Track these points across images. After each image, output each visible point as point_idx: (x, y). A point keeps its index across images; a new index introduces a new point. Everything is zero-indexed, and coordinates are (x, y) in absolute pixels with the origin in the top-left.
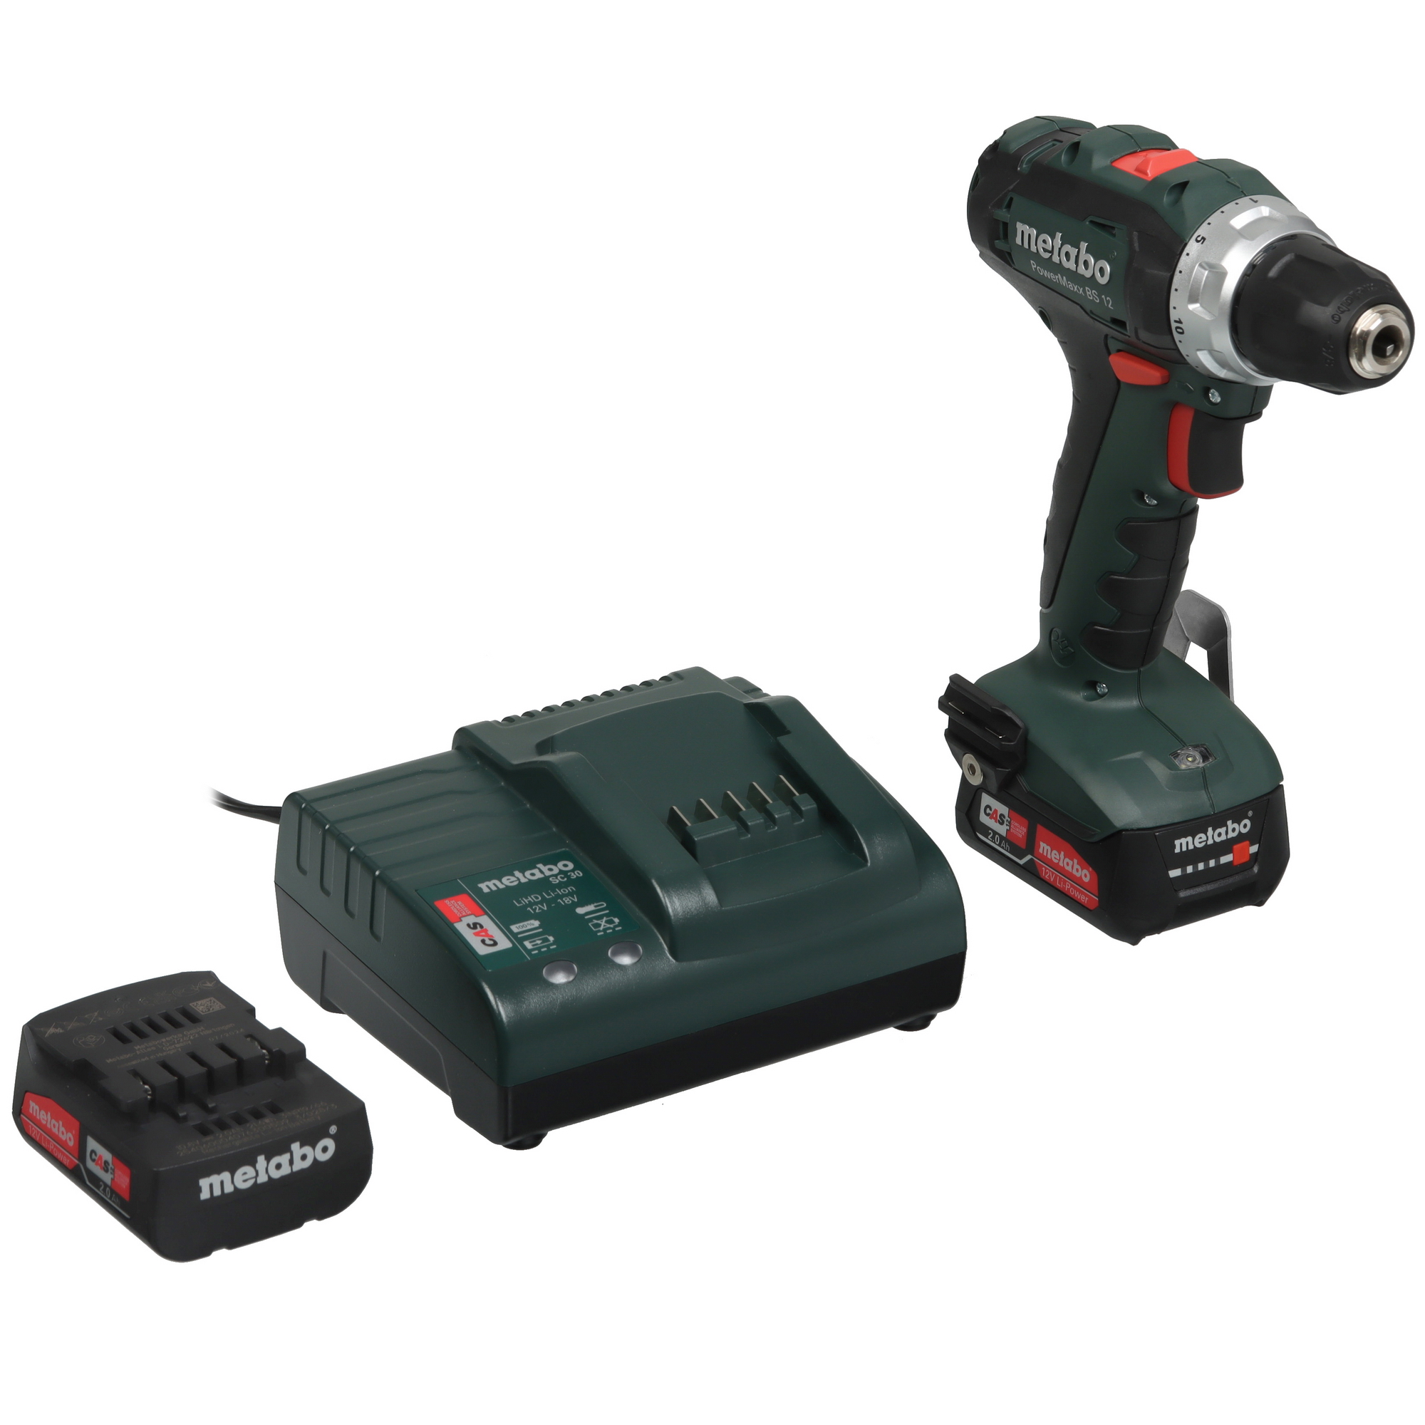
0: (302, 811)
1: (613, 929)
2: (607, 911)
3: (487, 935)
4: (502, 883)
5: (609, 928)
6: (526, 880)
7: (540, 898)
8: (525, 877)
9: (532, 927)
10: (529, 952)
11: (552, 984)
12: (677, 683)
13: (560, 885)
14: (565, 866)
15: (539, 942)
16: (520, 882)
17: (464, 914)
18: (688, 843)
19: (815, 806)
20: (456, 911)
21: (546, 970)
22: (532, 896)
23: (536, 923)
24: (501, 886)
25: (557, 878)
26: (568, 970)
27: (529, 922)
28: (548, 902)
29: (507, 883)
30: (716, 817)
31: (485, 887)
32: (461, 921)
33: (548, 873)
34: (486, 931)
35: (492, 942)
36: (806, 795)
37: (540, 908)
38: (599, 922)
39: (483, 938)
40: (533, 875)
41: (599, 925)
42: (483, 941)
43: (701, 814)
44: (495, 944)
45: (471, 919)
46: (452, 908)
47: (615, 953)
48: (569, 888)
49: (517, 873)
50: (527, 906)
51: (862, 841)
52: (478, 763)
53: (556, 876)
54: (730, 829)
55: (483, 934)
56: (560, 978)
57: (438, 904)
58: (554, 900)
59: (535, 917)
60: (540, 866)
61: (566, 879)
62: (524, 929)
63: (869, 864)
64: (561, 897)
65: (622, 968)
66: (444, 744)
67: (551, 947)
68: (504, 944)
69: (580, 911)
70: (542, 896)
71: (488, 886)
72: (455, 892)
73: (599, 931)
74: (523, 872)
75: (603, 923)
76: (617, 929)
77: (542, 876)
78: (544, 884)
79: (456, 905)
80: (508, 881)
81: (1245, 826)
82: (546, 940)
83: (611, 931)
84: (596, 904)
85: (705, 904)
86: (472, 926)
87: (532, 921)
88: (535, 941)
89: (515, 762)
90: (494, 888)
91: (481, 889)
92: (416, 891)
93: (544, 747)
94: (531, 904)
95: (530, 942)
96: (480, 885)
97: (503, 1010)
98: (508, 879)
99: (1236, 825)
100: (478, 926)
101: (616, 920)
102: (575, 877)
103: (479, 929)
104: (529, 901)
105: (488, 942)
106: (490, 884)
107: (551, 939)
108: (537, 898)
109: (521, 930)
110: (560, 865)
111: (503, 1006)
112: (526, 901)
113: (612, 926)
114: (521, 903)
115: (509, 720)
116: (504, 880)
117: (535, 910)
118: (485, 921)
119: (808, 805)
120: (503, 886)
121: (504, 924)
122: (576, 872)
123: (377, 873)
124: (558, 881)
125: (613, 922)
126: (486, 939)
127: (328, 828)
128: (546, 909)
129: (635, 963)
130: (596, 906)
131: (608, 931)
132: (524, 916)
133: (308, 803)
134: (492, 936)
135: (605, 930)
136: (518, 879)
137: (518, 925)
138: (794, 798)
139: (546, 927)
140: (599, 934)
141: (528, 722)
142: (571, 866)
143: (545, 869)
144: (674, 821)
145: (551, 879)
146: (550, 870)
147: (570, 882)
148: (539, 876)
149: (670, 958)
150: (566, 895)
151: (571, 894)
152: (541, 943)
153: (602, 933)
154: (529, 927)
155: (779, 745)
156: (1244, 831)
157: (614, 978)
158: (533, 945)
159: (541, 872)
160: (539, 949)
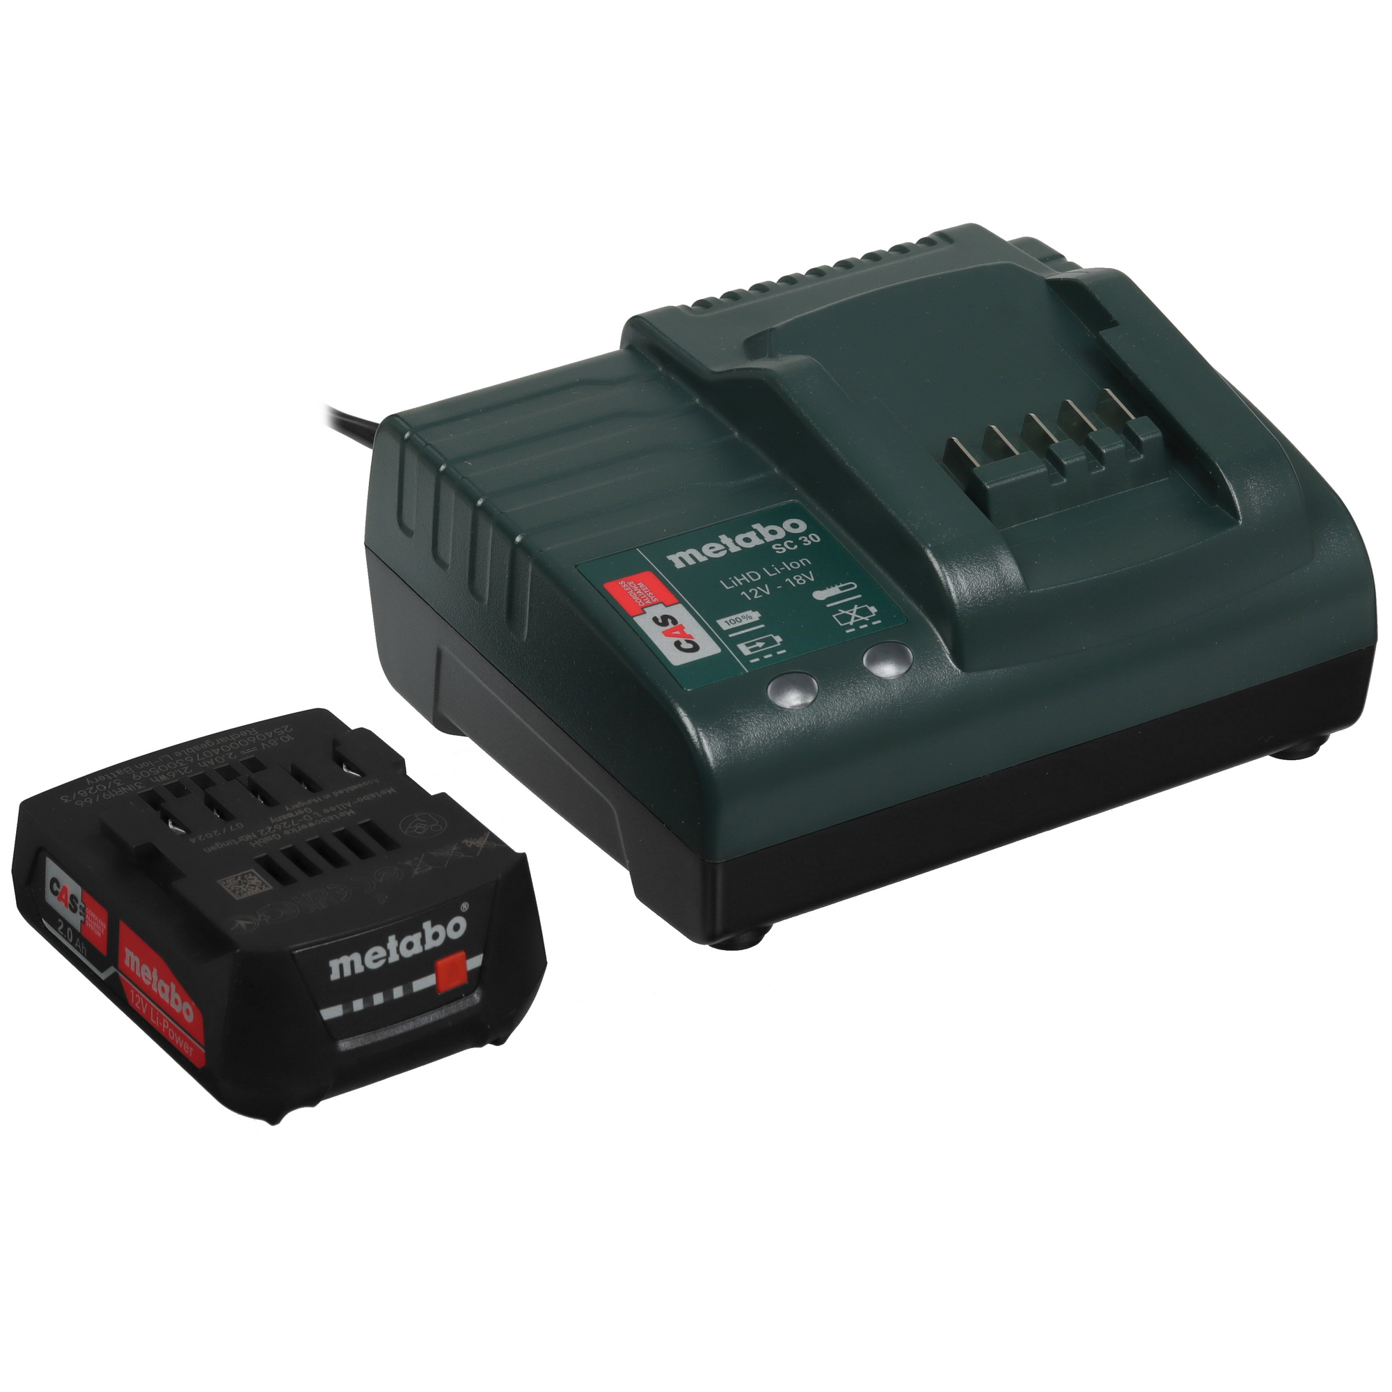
0: (404, 443)
1: (869, 623)
2: (860, 596)
3: (683, 635)
4: (703, 555)
5: (863, 622)
6: (738, 549)
7: (760, 577)
8: (737, 545)
9: (750, 621)
10: (744, 660)
11: (782, 709)
12: (944, 248)
13: (789, 556)
14: (795, 526)
15: (760, 645)
16: (729, 552)
17: (648, 602)
18: (976, 492)
19: (1159, 434)
20: (636, 598)
21: (772, 688)
22: (748, 574)
23: (756, 616)
24: (702, 559)
25: (783, 546)
26: (804, 687)
27: (744, 614)
28: (772, 582)
29: (710, 553)
30: (1017, 453)
31: (678, 560)
32: (645, 613)
33: (769, 538)
34: (681, 628)
35: (690, 646)
36: (1146, 419)
37: (760, 593)
38: (847, 612)
39: (676, 639)
40: (747, 540)
41: (848, 618)
42: (678, 644)
43: (993, 450)
44: (696, 648)
45: (659, 611)
46: (631, 593)
47: (874, 660)
48: (801, 561)
49: (724, 539)
50: (740, 588)
51: (1231, 488)
52: (660, 369)
53: (781, 541)
54: (1038, 471)
55: (678, 633)
56: (792, 699)
57: (609, 587)
58: (780, 579)
59: (753, 606)
60: (757, 526)
61: (796, 547)
62: (738, 625)
63: (1241, 522)
64: (791, 574)
65: (882, 681)
66: (609, 342)
67: (779, 653)
68: (709, 648)
69: (819, 595)
70: (763, 574)
71: (681, 558)
72: (632, 568)
73: (849, 627)
74: (732, 536)
75: (854, 615)
76: (874, 623)
77: (762, 542)
78: (763, 555)
79: (636, 588)
80: (710, 551)
81: (457, 927)
82: (770, 642)
83: (866, 626)
84: (841, 585)
85: (1006, 586)
86: (660, 621)
87: (749, 613)
88: (754, 643)
89: (717, 369)
90: (691, 562)
91: (672, 563)
92: (576, 567)
93: (756, 346)
94: (746, 586)
95: (747, 645)
96: (670, 557)
97: (710, 748)
98: (711, 548)
99: (439, 928)
100: (669, 621)
101: (873, 610)
102: (810, 543)
103: (671, 626)
104: (744, 582)
105: (685, 645)
106: (685, 555)
107: (778, 639)
108: (755, 576)
109: (732, 626)
110: (787, 524)
111: (709, 744)
112: (738, 580)
113: (866, 618)
114: (733, 584)
115: (704, 304)
116: (705, 548)
117: (752, 595)
118: (679, 612)
119: (1149, 432)
120: (705, 559)
121: (708, 618)
122: (810, 536)
123: (518, 539)
124: (784, 550)
125: (868, 613)
126: (682, 640)
127: (444, 470)
128: (768, 593)
129: (903, 676)
130: (841, 589)
131: (861, 627)
132: (736, 604)
133: (414, 431)
134: (690, 636)
135: (856, 625)
136: (727, 547)
137: (728, 619)
138: (1129, 423)
139: (770, 622)
140: (848, 631)
141: (731, 308)
142: (803, 526)
143: (764, 531)
144: (954, 458)
145: (774, 547)
146: (773, 532)
147: (803, 551)
148: (756, 542)
149: (953, 665)
150: (798, 572)
151: (804, 570)
152: (763, 647)
153: (853, 630)
154: (745, 622)
155: (1101, 341)
156: (455, 935)
157: (872, 695)
158: (751, 650)
159: (760, 536)
160: (760, 655)
